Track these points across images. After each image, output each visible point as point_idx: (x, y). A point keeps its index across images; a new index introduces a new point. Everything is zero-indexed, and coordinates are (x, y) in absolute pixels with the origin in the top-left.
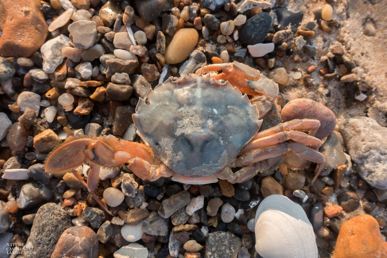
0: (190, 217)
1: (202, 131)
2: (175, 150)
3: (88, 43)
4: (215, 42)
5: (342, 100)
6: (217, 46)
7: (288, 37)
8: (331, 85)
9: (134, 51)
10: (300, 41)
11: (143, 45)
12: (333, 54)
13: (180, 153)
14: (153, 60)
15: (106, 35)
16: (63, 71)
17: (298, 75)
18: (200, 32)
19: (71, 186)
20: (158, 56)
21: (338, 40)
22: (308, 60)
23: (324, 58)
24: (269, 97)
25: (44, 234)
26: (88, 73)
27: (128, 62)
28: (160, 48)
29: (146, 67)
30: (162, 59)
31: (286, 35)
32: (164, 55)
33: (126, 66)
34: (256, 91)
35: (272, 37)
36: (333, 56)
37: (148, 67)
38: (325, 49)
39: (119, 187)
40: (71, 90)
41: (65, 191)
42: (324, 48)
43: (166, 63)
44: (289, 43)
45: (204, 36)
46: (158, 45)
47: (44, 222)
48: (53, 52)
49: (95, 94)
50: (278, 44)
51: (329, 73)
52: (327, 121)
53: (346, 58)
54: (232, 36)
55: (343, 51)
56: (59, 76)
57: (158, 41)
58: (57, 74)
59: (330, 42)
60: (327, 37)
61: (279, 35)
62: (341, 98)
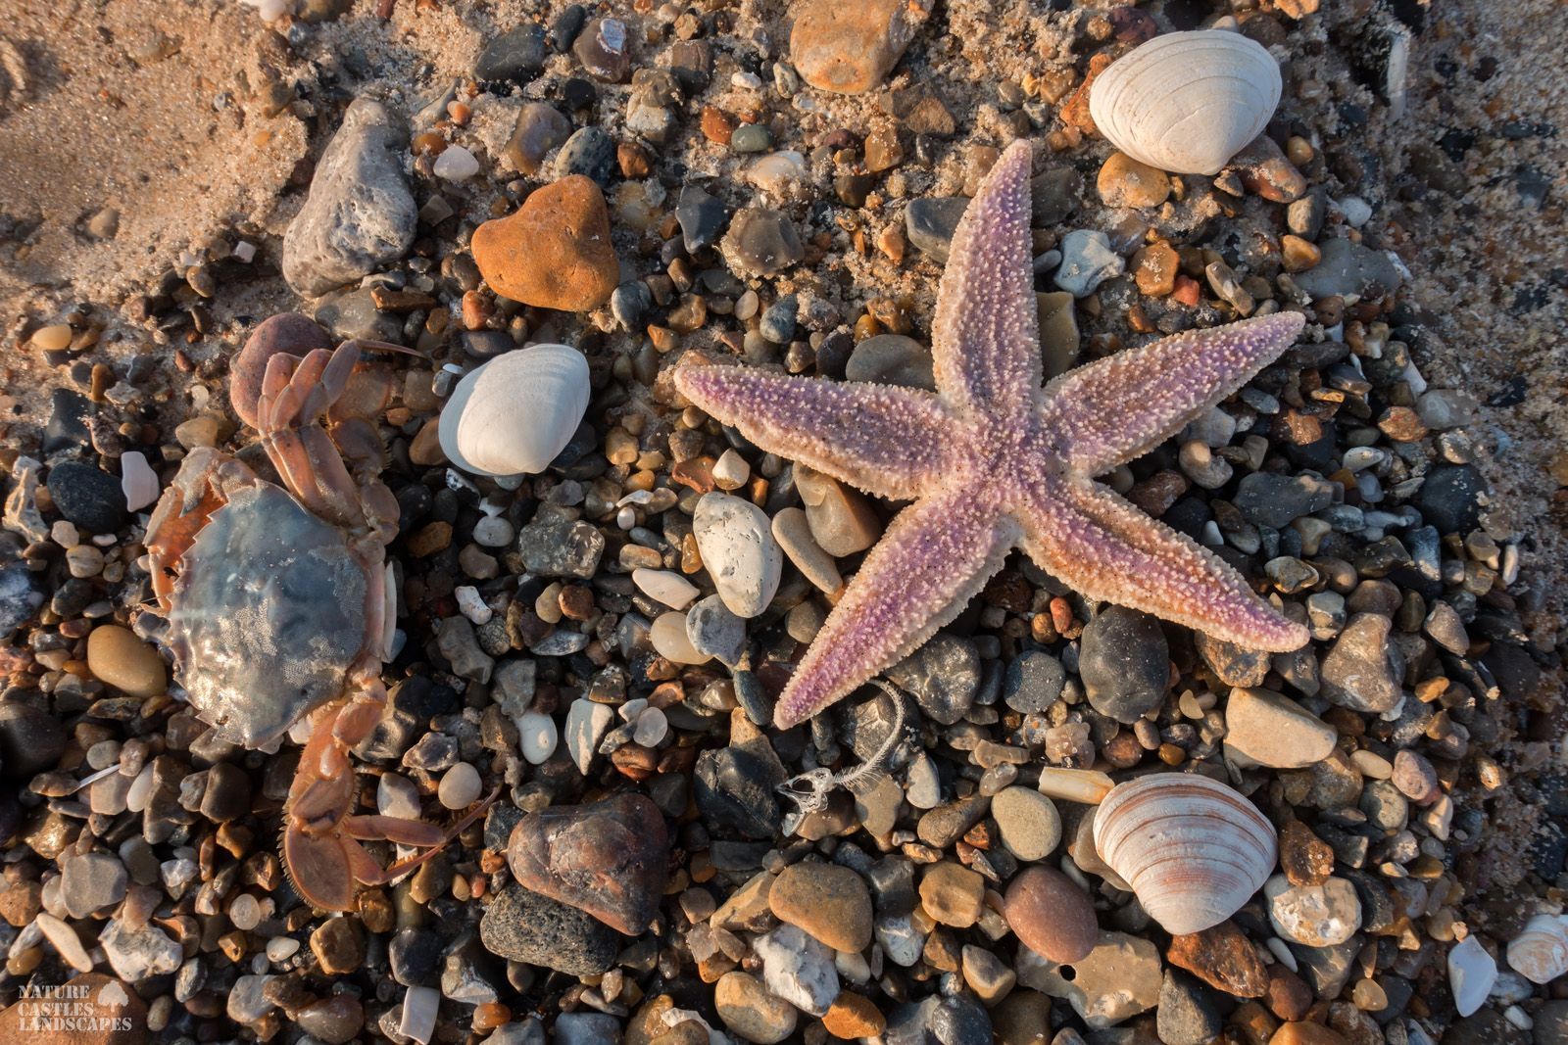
0: (495, 614)
1: (265, 601)
2: (308, 653)
3: (111, 870)
4: (120, 586)
5: (262, 285)
6: (131, 581)
7: (107, 423)
8: (222, 316)
9: (133, 766)
10: (117, 396)
11: (120, 749)
12: (147, 318)
13: (311, 642)
14: (158, 722)
15: (96, 834)
16: (177, 924)
17: (200, 394)
18: (96, 623)
19: (440, 885)
20: (147, 711)
21: (118, 306)
22: (164, 373)
23: (158, 337)
24: (210, 468)
25: (535, 930)
26: (183, 868)
27: (157, 778)
28: (125, 708)
29: (173, 738)
30: (153, 702)
31: (103, 426)
32: (144, 700)
33: (164, 780)
34: (202, 494)
35: (107, 458)
36: (152, 320)
37: (173, 732)
38: (139, 335)
39: (437, 776)
40: (222, 902)
41: (453, 898)
42: (135, 339)
43: (164, 694)
44: (125, 418)
45: (106, 612)
46: (120, 713)
47: (512, 934)
48: (135, 949)
49: (228, 845)
50: (126, 444)
51: (193, 323)
52: (278, 336)
53: (154, 291)
54: (105, 550)
55: (139, 299)
56: (188, 929)
57: (111, 715)
58: (184, 935)
59: (123, 326)
60: (111, 333)
61: (101, 445)
62: (258, 289)
